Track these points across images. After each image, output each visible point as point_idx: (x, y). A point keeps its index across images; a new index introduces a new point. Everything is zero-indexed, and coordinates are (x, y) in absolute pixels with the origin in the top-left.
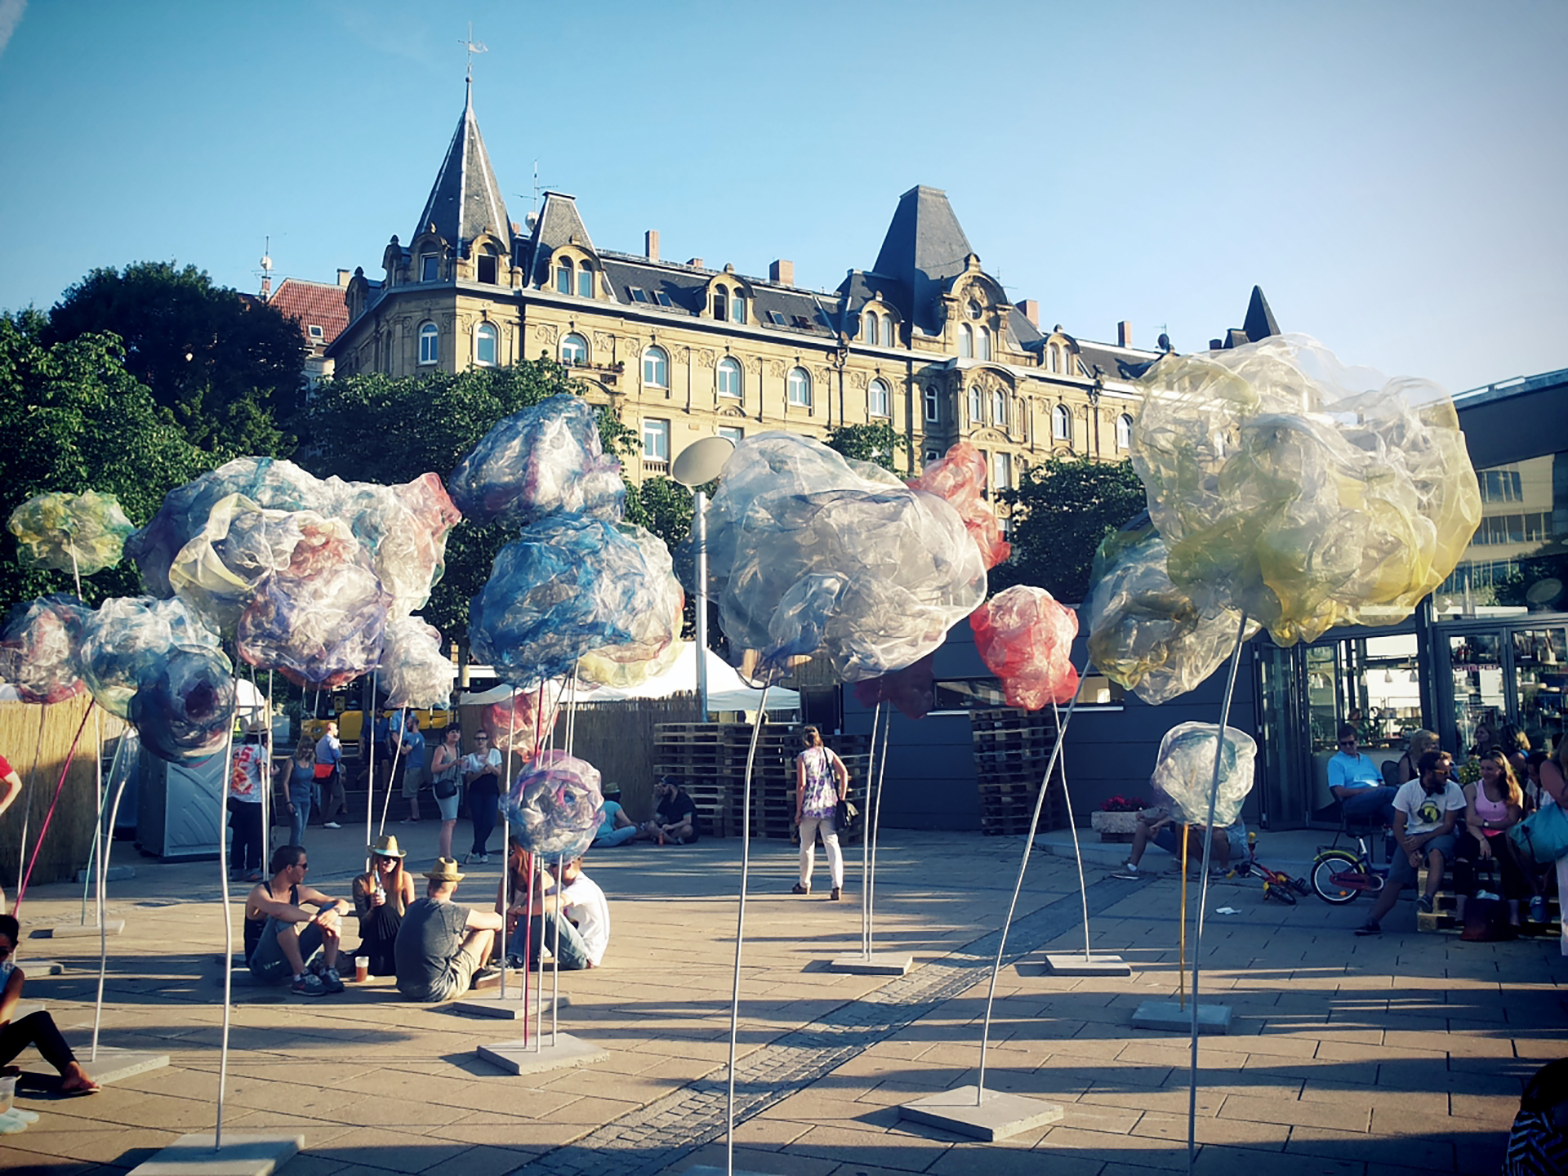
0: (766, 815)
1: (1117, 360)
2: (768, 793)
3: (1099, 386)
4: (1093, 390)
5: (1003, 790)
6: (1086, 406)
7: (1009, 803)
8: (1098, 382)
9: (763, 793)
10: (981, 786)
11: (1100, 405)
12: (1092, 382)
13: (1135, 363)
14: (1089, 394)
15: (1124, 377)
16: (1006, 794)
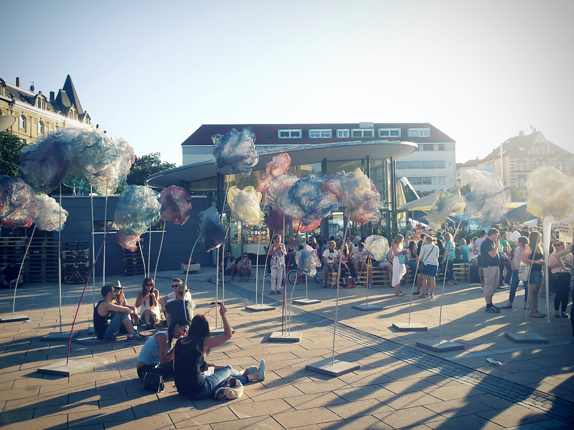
0: (46, 274)
1: (19, 93)
2: (47, 265)
3: (13, 102)
4: (11, 103)
5: (133, 260)
6: (7, 109)
7: (136, 264)
8: (13, 100)
9: (45, 265)
10: (125, 259)
11: (13, 110)
12: (11, 100)
13: (26, 95)
14: (9, 105)
15: (22, 100)
16: (135, 261)
